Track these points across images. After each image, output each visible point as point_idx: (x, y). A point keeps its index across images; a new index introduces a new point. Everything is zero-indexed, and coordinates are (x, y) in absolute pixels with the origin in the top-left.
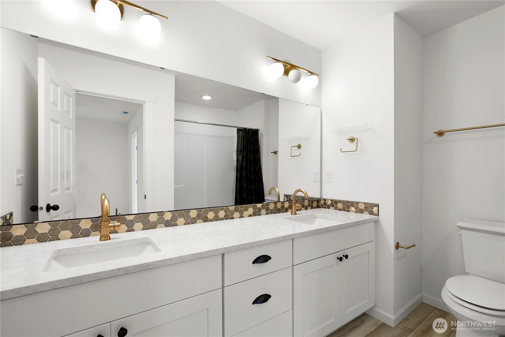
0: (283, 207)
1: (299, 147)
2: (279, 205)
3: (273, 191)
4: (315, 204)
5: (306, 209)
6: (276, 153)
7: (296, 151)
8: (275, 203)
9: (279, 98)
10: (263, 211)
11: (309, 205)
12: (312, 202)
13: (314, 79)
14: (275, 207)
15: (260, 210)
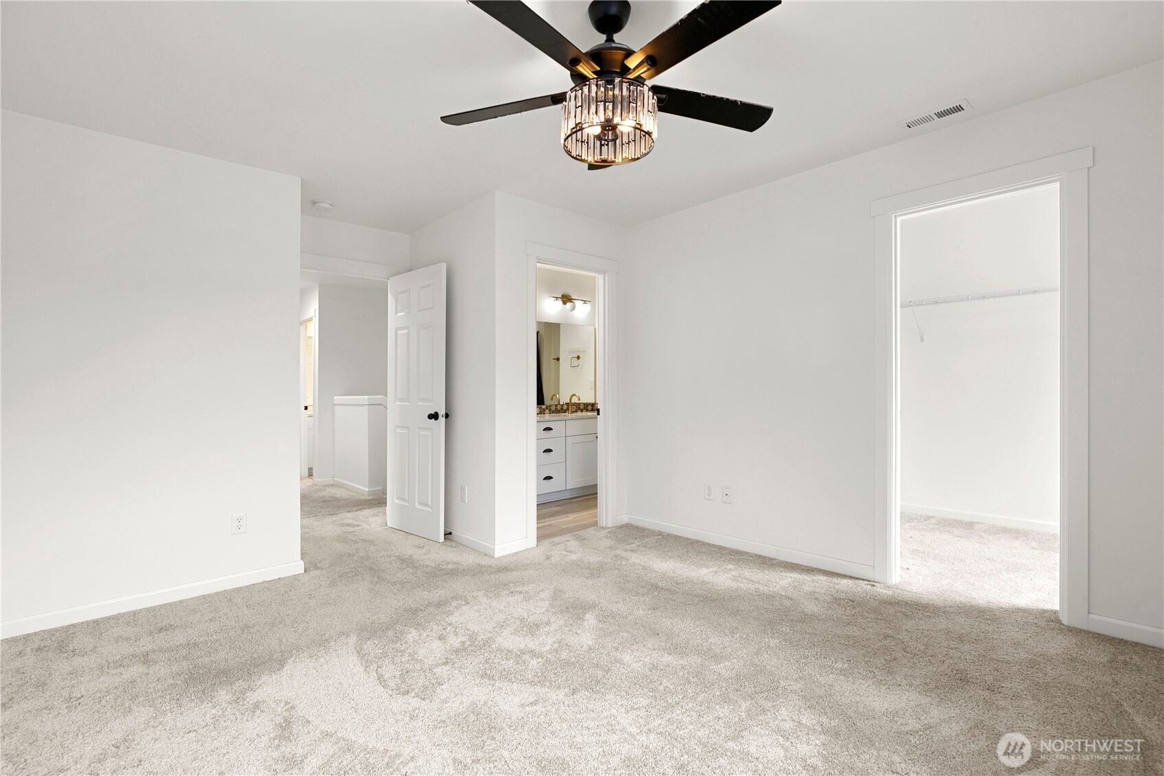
0: (562, 409)
1: (578, 358)
2: (559, 407)
3: (555, 397)
4: (590, 408)
5: (582, 411)
6: (558, 359)
7: (575, 362)
8: (556, 406)
9: (559, 324)
10: (547, 411)
11: (584, 408)
12: (587, 406)
13: (588, 307)
14: (556, 409)
15: (544, 410)
